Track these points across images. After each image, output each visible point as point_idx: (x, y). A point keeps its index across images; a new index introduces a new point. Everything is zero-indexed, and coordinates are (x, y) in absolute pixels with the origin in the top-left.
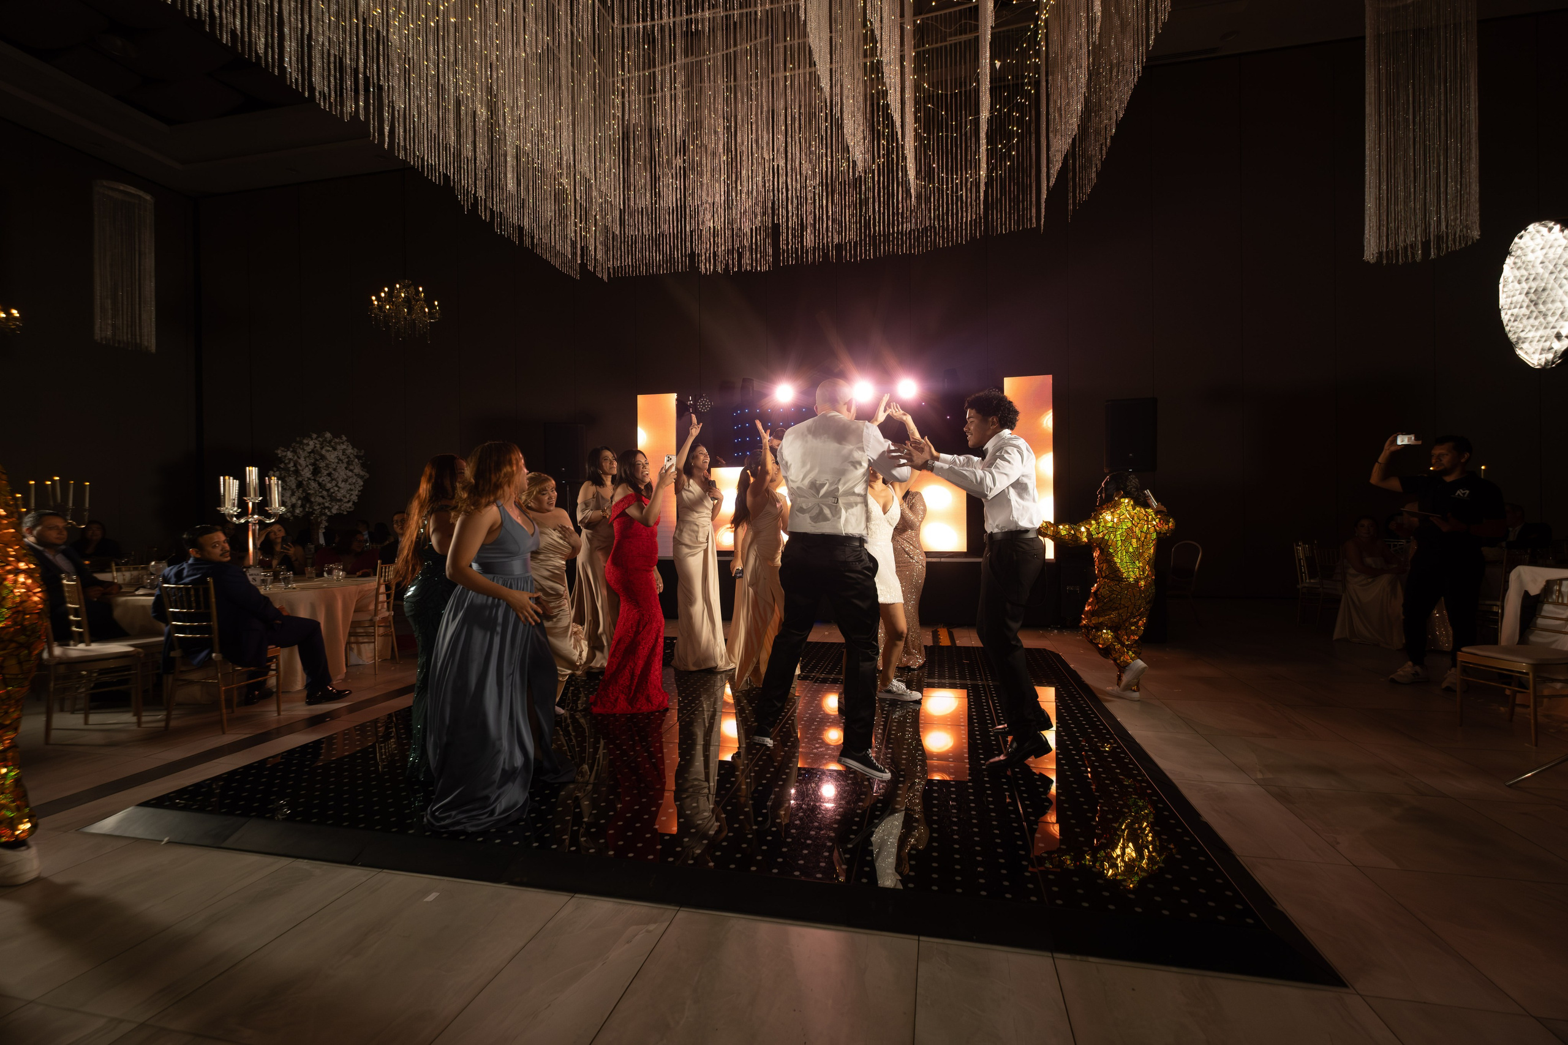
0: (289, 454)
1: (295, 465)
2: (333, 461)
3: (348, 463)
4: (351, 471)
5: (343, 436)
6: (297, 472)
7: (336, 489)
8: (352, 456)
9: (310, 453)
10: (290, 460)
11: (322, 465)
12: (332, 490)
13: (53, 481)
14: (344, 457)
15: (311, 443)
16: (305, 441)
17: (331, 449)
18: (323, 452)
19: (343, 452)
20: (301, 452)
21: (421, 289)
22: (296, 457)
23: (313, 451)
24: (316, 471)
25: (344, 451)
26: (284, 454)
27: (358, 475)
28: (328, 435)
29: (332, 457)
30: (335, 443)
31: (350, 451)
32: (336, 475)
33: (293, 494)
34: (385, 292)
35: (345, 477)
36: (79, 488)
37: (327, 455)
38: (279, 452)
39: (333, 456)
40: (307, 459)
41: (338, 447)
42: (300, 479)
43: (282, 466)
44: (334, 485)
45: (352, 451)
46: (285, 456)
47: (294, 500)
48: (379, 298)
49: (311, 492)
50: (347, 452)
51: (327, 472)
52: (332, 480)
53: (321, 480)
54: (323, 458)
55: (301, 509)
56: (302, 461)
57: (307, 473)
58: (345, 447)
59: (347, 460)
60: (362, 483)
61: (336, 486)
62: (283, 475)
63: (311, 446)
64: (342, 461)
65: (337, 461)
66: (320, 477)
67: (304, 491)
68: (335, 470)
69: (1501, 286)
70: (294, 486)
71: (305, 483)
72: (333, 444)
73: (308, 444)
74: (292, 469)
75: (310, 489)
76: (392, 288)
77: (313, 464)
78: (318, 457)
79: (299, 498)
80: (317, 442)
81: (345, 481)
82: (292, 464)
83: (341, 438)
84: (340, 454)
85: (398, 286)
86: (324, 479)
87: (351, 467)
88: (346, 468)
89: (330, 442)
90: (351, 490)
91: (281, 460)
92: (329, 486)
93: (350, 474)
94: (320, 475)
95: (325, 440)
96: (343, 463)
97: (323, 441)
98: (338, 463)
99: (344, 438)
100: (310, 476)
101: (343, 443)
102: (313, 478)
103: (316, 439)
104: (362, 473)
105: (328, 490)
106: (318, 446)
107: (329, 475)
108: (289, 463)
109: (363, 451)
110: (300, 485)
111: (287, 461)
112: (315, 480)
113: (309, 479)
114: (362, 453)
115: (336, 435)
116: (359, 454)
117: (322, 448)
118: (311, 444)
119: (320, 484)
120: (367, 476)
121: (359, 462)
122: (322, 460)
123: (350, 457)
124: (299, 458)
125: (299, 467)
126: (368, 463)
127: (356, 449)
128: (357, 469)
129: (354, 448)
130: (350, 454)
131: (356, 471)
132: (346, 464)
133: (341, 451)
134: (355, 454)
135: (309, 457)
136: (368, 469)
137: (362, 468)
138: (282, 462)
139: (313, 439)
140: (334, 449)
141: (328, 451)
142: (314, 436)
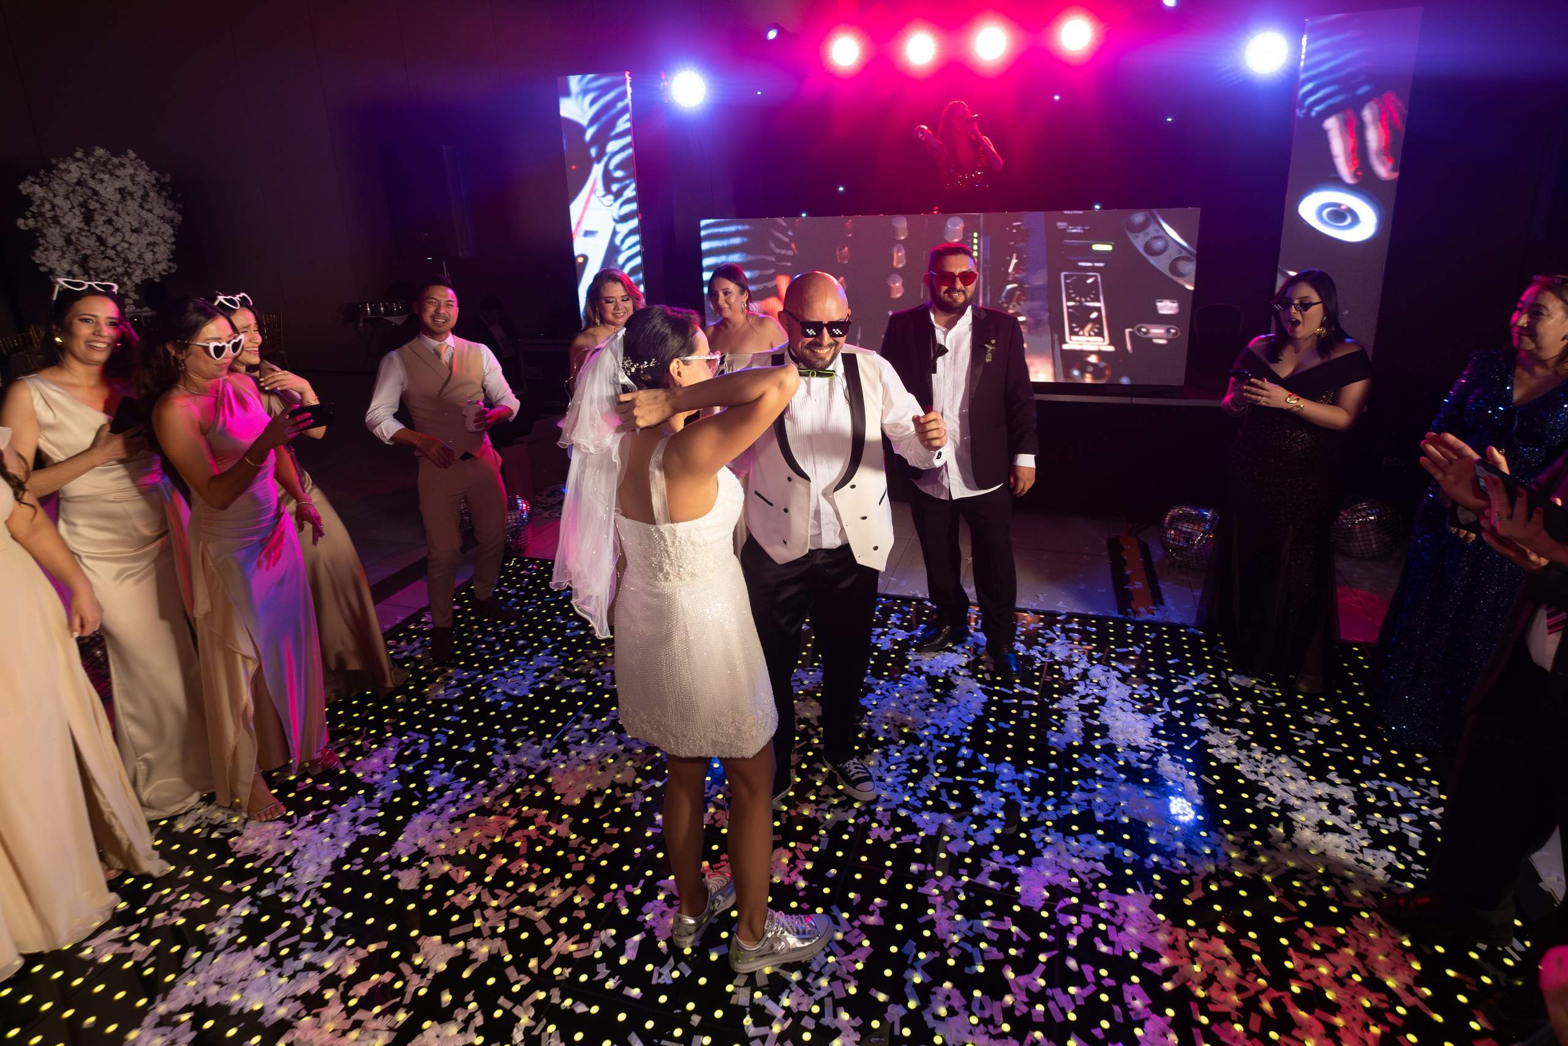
0: (39, 191)
2: (112, 198)
3: (145, 197)
4: (150, 211)
6: (56, 220)
8: (148, 185)
10: (43, 200)
11: (93, 205)
14: (135, 188)
17: (105, 177)
19: (132, 180)
20: (57, 187)
22: (51, 195)
23: (80, 183)
24: (88, 218)
25: (132, 178)
26: (30, 190)
27: (162, 218)
29: (108, 190)
30: (113, 165)
31: (145, 176)
32: (119, 222)
35: (136, 225)
37: (99, 188)
39: (110, 190)
40: (71, 195)
41: (122, 172)
43: (34, 209)
45: (147, 177)
46: (34, 193)
50: (139, 179)
51: (104, 218)
52: (118, 230)
54: (96, 193)
56: (59, 201)
57: (74, 221)
59: (141, 192)
60: (173, 231)
62: (40, 224)
64: (131, 194)
65: (118, 197)
66: (96, 227)
67: (77, 251)
68: (117, 213)
74: (49, 215)
77: (83, 205)
78: (89, 192)
82: (48, 206)
83: (124, 155)
84: (128, 183)
86: (103, 230)
87: (147, 207)
88: (141, 206)
91: (28, 200)
93: (149, 216)
94: (93, 224)
95: (95, 160)
96: (132, 198)
97: (91, 163)
98: (124, 199)
99: (131, 155)
100: (82, 225)
101: (129, 164)
102: (86, 228)
103: (80, 160)
104: (170, 214)
106: (86, 171)
107: (109, 222)
108: (42, 204)
109: (168, 176)
111: (38, 202)
112: (88, 231)
113: (82, 229)
114: (168, 178)
115: (117, 153)
116: (163, 180)
117: (93, 176)
118: (73, 170)
120: (179, 218)
121: (164, 193)
122: (95, 198)
123: (144, 187)
124: (55, 196)
125: (59, 211)
126: (180, 195)
127: (155, 173)
128: (159, 207)
129: (151, 171)
130: (143, 182)
131: (157, 211)
132: (140, 200)
133: (128, 179)
134: (154, 181)
135: (74, 191)
136: (180, 206)
137: (171, 204)
138: (31, 203)
139: (74, 160)
140: (111, 174)
141: (101, 181)
142: (79, 155)
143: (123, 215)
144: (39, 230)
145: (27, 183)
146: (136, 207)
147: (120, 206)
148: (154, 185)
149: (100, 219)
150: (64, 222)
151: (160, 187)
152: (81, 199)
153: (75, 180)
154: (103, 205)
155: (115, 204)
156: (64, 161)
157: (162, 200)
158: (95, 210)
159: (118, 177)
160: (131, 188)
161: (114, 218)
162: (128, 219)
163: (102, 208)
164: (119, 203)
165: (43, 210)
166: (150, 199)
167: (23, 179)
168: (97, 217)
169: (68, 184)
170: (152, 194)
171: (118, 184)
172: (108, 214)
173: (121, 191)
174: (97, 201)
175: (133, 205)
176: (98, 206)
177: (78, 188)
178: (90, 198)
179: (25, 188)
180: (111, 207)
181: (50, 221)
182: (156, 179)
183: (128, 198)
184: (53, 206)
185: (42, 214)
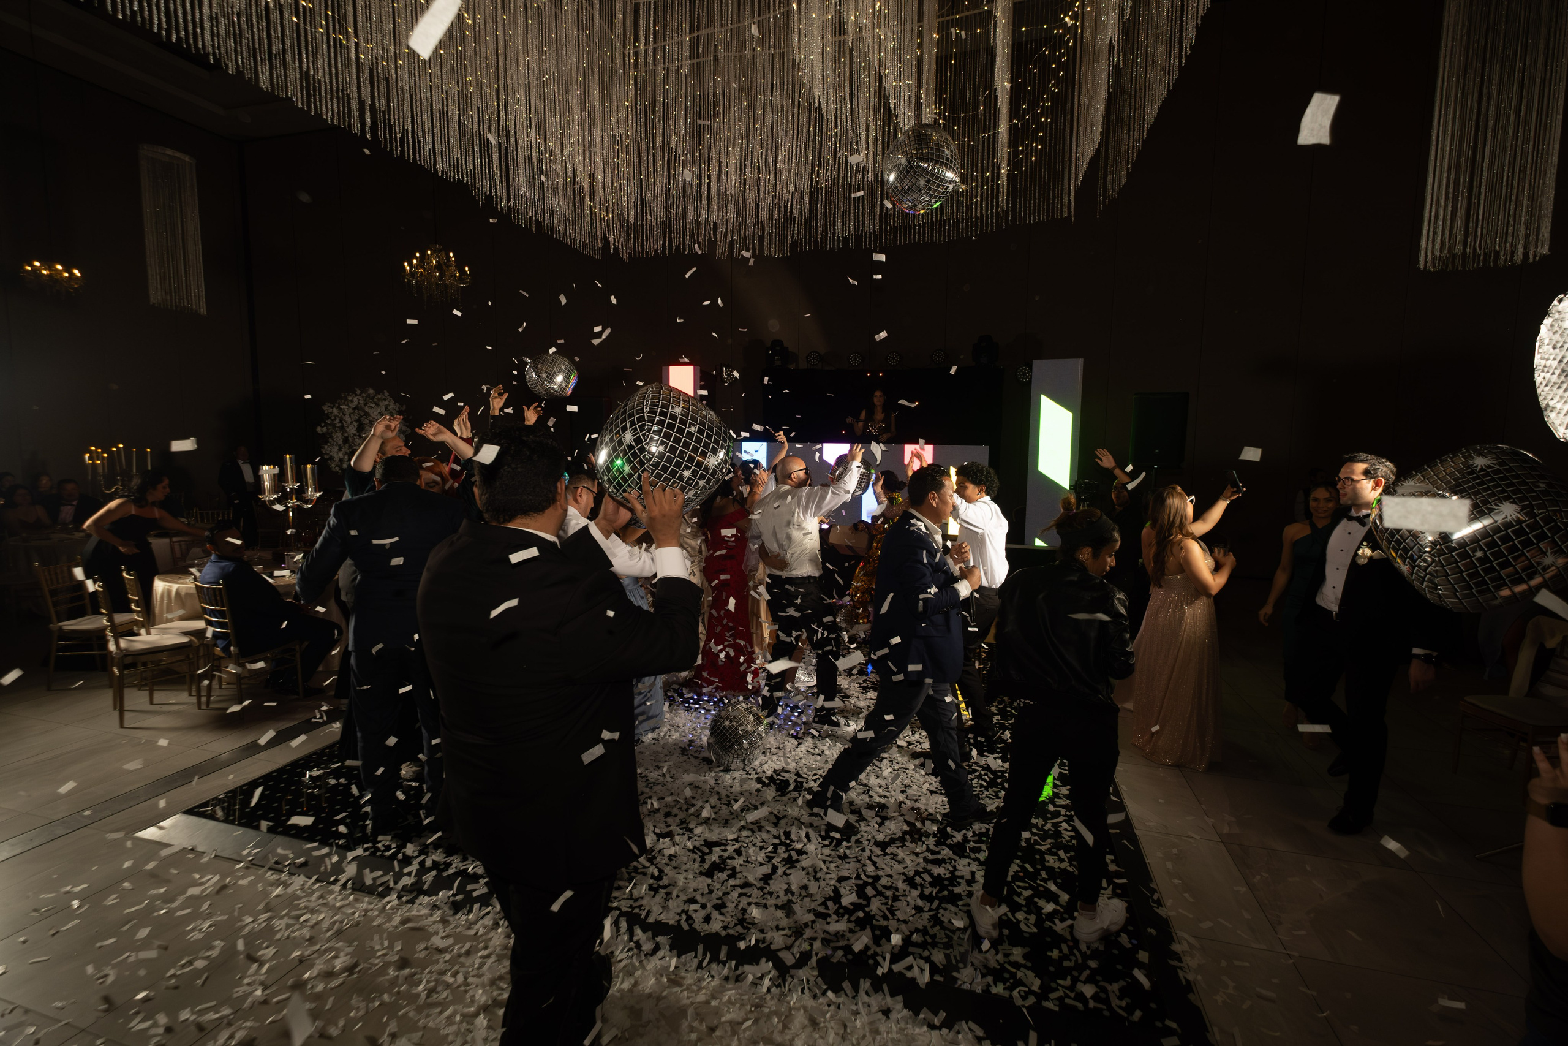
0: (335, 411)
1: (341, 422)
5: (385, 392)
6: (342, 428)
9: (354, 409)
10: (336, 416)
11: (366, 421)
13: (118, 448)
15: (355, 399)
16: (350, 398)
17: (373, 405)
18: (367, 409)
20: (345, 409)
21: (451, 254)
22: (341, 414)
23: (356, 408)
26: (329, 410)
28: (371, 391)
30: (378, 399)
33: (340, 450)
34: (416, 258)
36: (142, 455)
37: (370, 412)
38: (325, 408)
40: (352, 416)
41: (381, 403)
42: (346, 435)
43: (329, 422)
45: (394, 407)
46: (331, 413)
47: (341, 455)
48: (411, 264)
50: (390, 408)
54: (367, 414)
56: (347, 419)
58: (387, 403)
62: (331, 429)
63: (355, 403)
67: (350, 447)
69: (1537, 344)
70: (341, 442)
71: (350, 439)
72: (376, 400)
73: (352, 401)
74: (338, 425)
76: (423, 254)
77: (358, 420)
78: (362, 414)
80: (360, 398)
82: (338, 421)
83: (383, 393)
85: (429, 252)
89: (373, 398)
91: (328, 416)
95: (368, 396)
97: (366, 397)
99: (387, 394)
100: (355, 432)
101: (385, 400)
103: (360, 395)
106: (362, 402)
108: (335, 419)
109: (405, 406)
110: (346, 440)
111: (332, 418)
112: (360, 436)
113: (354, 435)
114: (404, 408)
115: (379, 391)
117: (365, 405)
118: (355, 401)
124: (345, 415)
125: (344, 423)
129: (395, 403)
135: (353, 413)
139: (356, 395)
140: (377, 405)
141: (371, 407)
142: (358, 392)
144: (328, 434)
145: (329, 407)
156: (349, 395)
165: (335, 422)
169: (351, 408)
177: (356, 411)
178: (362, 416)
179: (326, 408)
181: (337, 428)
185: (334, 426)
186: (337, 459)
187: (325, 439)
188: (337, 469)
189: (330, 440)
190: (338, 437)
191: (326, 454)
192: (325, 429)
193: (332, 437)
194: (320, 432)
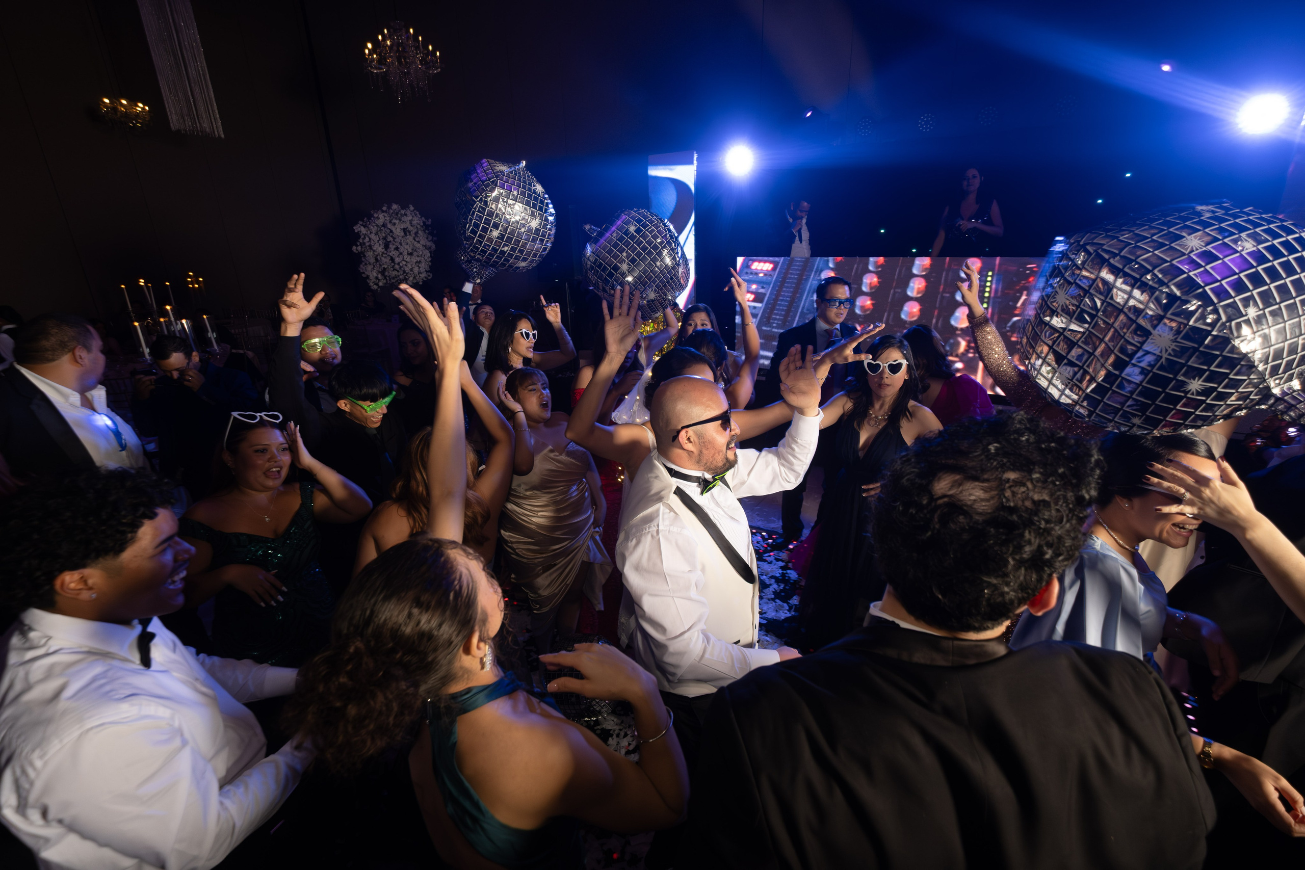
0: (363, 230)
2: (400, 234)
3: (416, 233)
4: (419, 242)
5: (411, 206)
6: (370, 246)
7: (404, 263)
8: (419, 226)
10: (365, 235)
11: (390, 239)
12: (401, 265)
14: (412, 228)
15: (381, 216)
16: (376, 215)
17: (397, 222)
18: (389, 226)
19: (411, 223)
20: (373, 227)
22: (369, 232)
23: (384, 225)
24: (386, 247)
25: (411, 222)
26: (359, 229)
27: (425, 246)
28: (395, 207)
29: (398, 231)
30: (401, 215)
31: (417, 221)
32: (402, 249)
35: (410, 251)
37: (393, 229)
39: (398, 230)
40: (379, 233)
41: (406, 218)
42: (376, 253)
43: (361, 241)
44: (402, 259)
45: (418, 222)
46: (360, 232)
47: (375, 274)
49: (386, 266)
50: (414, 222)
51: (394, 247)
52: (401, 254)
53: (391, 254)
54: (391, 231)
55: (385, 281)
56: (373, 236)
57: (379, 249)
58: (410, 218)
59: (415, 231)
60: (429, 255)
61: (403, 260)
62: (363, 249)
63: (380, 222)
64: (410, 232)
65: (402, 234)
66: (390, 252)
68: (401, 245)
70: (372, 260)
71: (379, 258)
72: (399, 215)
73: (378, 218)
74: (367, 244)
75: (383, 264)
77: (385, 238)
78: (388, 231)
79: (379, 271)
80: (386, 215)
81: (410, 254)
82: (367, 239)
83: (409, 208)
84: (408, 225)
86: (393, 253)
87: (417, 240)
88: (414, 239)
89: (397, 214)
90: (420, 262)
91: (358, 235)
92: (397, 260)
93: (418, 245)
94: (389, 250)
96: (410, 235)
97: (392, 213)
98: (405, 235)
99: (412, 208)
100: (383, 250)
101: (406, 215)
102: (385, 252)
103: (385, 212)
104: (429, 244)
105: (399, 264)
106: (388, 218)
107: (397, 249)
108: (365, 238)
109: (430, 220)
110: (377, 260)
111: (363, 237)
112: (386, 254)
113: (383, 253)
114: (429, 222)
115: (404, 207)
116: (427, 223)
118: (382, 218)
119: (392, 260)
120: (434, 247)
121: (427, 231)
122: (391, 234)
123: (417, 228)
124: (371, 233)
125: (372, 242)
126: (435, 232)
127: (423, 218)
128: (423, 240)
129: (421, 217)
130: (416, 225)
131: (422, 242)
132: (414, 235)
133: (408, 223)
134: (422, 224)
135: (381, 230)
136: (435, 238)
137: (430, 237)
138: (360, 237)
139: (383, 212)
140: (400, 220)
141: (394, 224)
142: (384, 208)
143: (403, 244)
144: (362, 253)
145: (359, 225)
146: (412, 240)
147: (403, 239)
148: (422, 226)
149: (392, 247)
150: (374, 249)
151: (425, 227)
152: (384, 235)
153: (382, 224)
154: (394, 238)
155: (400, 238)
156: (377, 213)
157: (426, 236)
158: (390, 241)
159: (404, 222)
160: (410, 228)
161: (400, 246)
162: (406, 247)
163: (394, 241)
164: (403, 237)
165: (365, 241)
166: (419, 235)
167: (357, 223)
168: (391, 246)
169: (377, 226)
170: (420, 232)
171: (403, 226)
172: (396, 244)
173: (405, 230)
174: (392, 236)
175: (410, 239)
176: (392, 239)
177: (383, 228)
178: (389, 234)
179: (357, 228)
180: (398, 240)
181: (368, 248)
182: (424, 223)
183: (408, 234)
184: (370, 239)
185: (364, 244)
186: (371, 277)
187: (359, 258)
188: (375, 287)
189: (363, 260)
190: (370, 254)
191: (364, 273)
192: (359, 248)
193: (365, 256)
194: (355, 251)
